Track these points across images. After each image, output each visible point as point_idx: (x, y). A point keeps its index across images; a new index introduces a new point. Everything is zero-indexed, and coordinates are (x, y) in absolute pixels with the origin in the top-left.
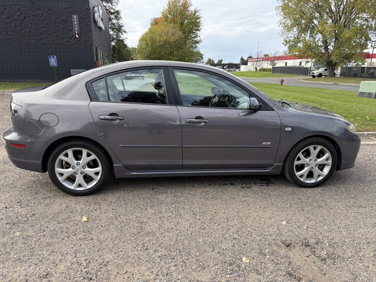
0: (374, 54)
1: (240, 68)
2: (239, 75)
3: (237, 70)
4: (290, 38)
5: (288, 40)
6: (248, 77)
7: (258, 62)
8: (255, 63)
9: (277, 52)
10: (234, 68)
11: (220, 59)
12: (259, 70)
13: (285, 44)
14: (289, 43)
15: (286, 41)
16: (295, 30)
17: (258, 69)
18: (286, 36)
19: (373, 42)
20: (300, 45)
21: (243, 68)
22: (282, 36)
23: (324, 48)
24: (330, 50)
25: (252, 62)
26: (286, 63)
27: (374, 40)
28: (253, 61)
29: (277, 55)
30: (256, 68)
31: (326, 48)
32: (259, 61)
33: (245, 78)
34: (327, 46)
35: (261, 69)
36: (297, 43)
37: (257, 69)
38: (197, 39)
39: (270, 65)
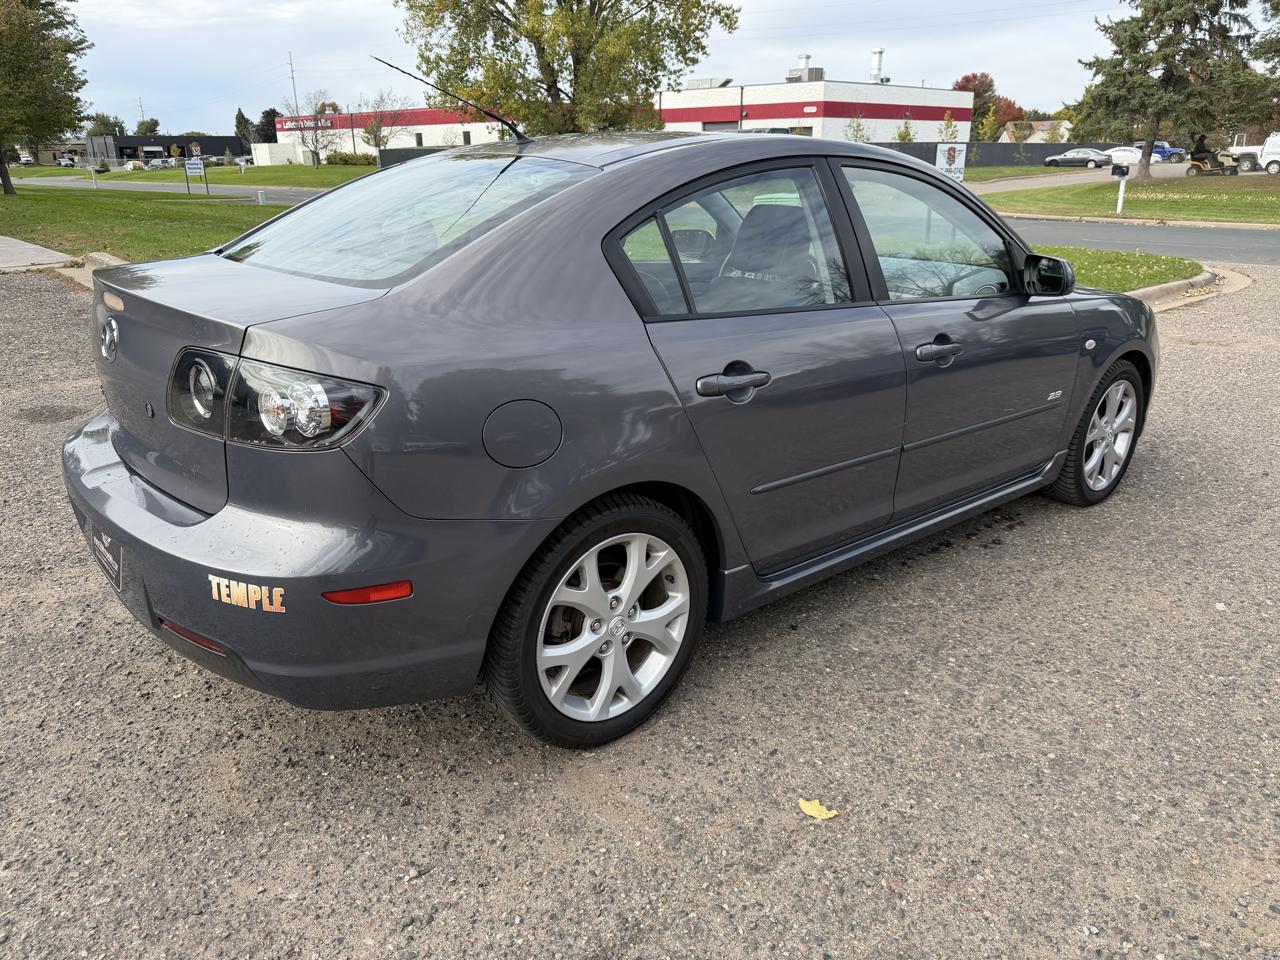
0: (665, 110)
1: (250, 153)
2: (263, 180)
3: (241, 161)
4: (437, 50)
5: (432, 56)
6: (301, 185)
7: (319, 132)
8: (309, 135)
9: (385, 96)
10: (228, 152)
11: (147, 118)
12: (325, 162)
13: (424, 68)
14: (438, 65)
15: (427, 60)
16: (448, 22)
17: (323, 155)
18: (423, 42)
19: (671, 73)
20: (476, 74)
21: (262, 154)
22: (410, 42)
23: (545, 87)
24: (562, 96)
25: (298, 132)
26: (419, 137)
27: (672, 69)
28: (301, 129)
29: (388, 107)
30: (315, 154)
31: (554, 90)
32: (324, 128)
33: (294, 189)
34: (555, 82)
35: (335, 157)
36: (465, 68)
37: (318, 158)
38: (66, 32)
39: (368, 143)
